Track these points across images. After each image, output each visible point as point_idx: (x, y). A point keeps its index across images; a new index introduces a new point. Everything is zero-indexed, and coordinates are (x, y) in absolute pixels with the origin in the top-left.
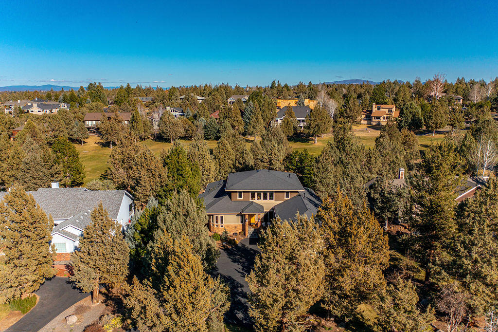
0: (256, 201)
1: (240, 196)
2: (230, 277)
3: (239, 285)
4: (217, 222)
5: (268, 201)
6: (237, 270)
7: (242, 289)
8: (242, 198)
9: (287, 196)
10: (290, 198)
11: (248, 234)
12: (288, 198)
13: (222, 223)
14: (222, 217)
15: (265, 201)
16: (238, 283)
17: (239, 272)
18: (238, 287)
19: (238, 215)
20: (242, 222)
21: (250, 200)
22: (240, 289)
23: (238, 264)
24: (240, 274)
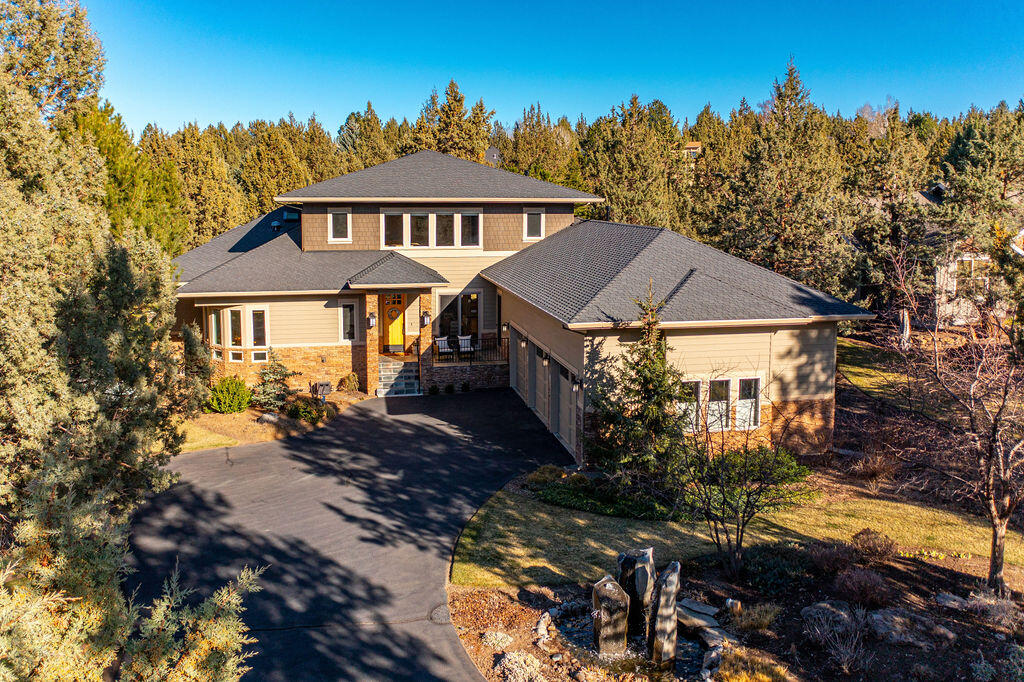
0: (407, 249)
1: (340, 231)
2: (296, 545)
3: (360, 592)
4: (237, 341)
5: (457, 249)
6: (339, 511)
7: (379, 619)
8: (349, 240)
9: (534, 230)
10: (543, 237)
11: (379, 386)
12: (535, 239)
13: (259, 338)
14: (259, 317)
15: (445, 251)
16: (348, 578)
17: (351, 519)
18: (352, 602)
19: (331, 301)
20: (350, 335)
21: (383, 247)
22: (365, 620)
23: (342, 483)
24: (356, 530)
